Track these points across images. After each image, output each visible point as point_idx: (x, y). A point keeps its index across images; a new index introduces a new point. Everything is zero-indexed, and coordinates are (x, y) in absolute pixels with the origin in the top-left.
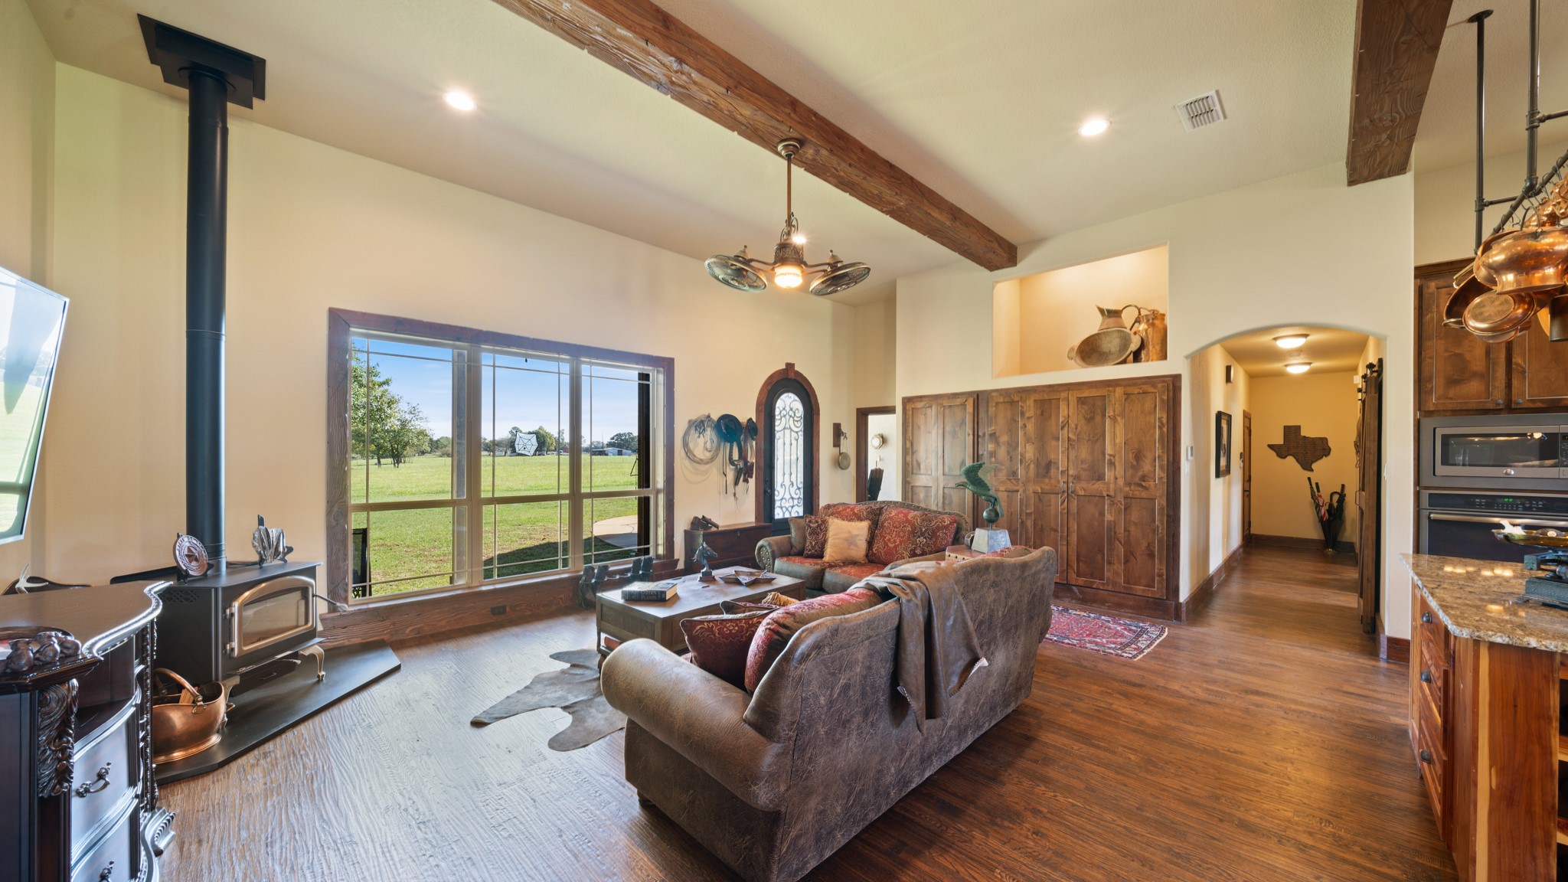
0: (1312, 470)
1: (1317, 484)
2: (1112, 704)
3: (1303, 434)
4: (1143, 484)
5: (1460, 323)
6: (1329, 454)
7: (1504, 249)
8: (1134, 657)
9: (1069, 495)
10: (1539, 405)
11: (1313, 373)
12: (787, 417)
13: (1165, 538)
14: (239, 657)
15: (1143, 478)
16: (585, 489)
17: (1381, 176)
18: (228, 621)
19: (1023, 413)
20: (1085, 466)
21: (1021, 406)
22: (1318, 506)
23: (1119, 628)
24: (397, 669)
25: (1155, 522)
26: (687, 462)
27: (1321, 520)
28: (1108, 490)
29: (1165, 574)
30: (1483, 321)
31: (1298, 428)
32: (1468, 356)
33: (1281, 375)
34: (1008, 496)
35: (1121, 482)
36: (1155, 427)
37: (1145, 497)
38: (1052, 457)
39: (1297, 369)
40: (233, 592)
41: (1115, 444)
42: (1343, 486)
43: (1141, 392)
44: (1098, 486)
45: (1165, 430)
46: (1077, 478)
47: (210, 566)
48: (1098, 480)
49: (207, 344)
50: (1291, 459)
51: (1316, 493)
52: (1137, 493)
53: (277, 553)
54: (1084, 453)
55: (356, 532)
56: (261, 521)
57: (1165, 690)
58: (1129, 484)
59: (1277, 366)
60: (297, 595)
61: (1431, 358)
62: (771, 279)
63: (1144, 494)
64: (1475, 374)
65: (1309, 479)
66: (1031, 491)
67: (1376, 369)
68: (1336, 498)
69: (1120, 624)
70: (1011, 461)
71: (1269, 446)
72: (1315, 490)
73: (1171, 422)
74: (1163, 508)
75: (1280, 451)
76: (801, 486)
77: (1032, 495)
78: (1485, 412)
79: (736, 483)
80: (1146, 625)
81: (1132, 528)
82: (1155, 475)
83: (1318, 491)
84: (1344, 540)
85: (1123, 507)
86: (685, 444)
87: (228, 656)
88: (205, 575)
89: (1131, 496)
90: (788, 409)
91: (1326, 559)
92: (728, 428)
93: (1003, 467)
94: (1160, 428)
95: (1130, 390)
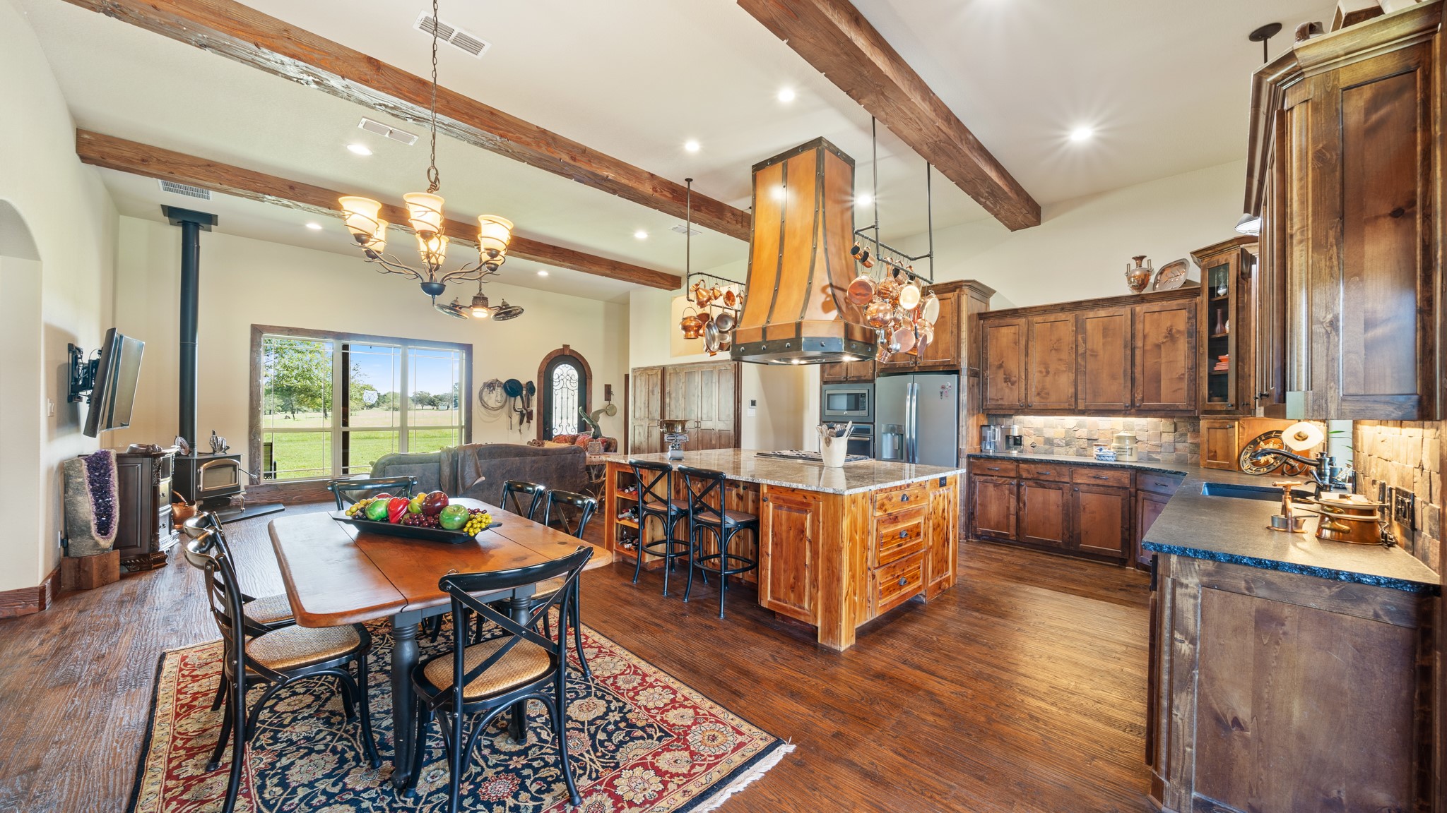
12: (565, 380)
14: (203, 492)
16: (410, 424)
18: (198, 475)
24: (283, 510)
26: (483, 409)
40: (200, 462)
47: (190, 452)
49: (189, 348)
53: (221, 448)
55: (266, 445)
56: (214, 433)
60: (231, 469)
62: (470, 315)
70: (676, 409)
76: (576, 426)
79: (521, 422)
86: (481, 398)
87: (198, 490)
88: (187, 456)
90: (565, 375)
92: (512, 388)
93: (673, 413)
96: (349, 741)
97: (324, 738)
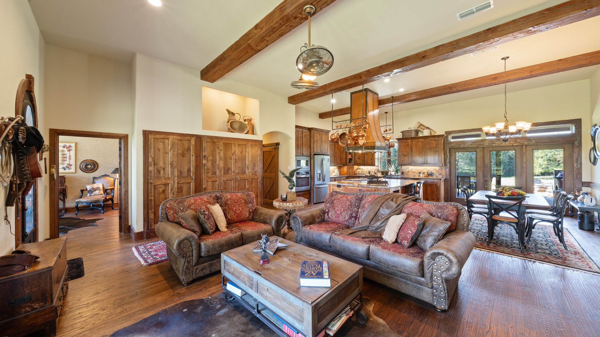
4: (256, 174)
9: (236, 180)
13: (261, 191)
15: (255, 172)
17: (293, 104)
19: (218, 148)
20: (240, 169)
21: (218, 145)
25: (258, 186)
28: (247, 177)
34: (212, 184)
35: (250, 174)
36: (258, 156)
38: (230, 166)
41: (249, 161)
43: (255, 144)
44: (244, 176)
46: (238, 173)
48: (244, 174)
52: (254, 177)
54: (240, 165)
58: (252, 175)
63: (256, 177)
64: (300, 149)
66: (222, 180)
70: (213, 168)
74: (260, 181)
77: (222, 182)
78: (300, 156)
81: (253, 189)
82: (258, 171)
85: (251, 182)
89: (252, 178)
93: (210, 171)
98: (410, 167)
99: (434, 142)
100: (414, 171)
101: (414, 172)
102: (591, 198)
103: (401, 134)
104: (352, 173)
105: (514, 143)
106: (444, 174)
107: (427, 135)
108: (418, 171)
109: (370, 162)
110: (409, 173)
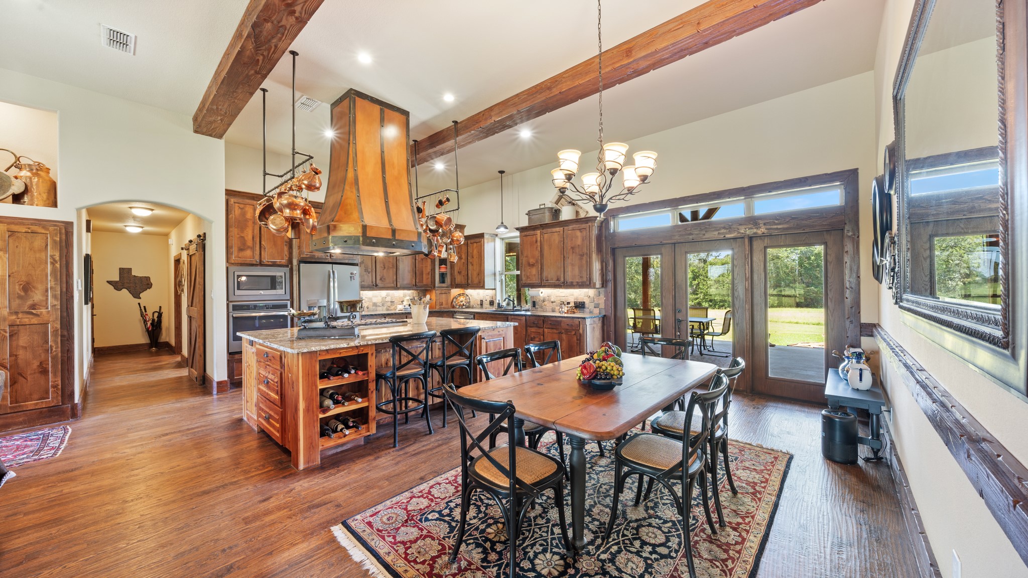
0: (140, 298)
1: (145, 307)
2: (62, 490)
3: (133, 274)
4: (34, 311)
5: (266, 225)
6: (151, 287)
7: (287, 199)
8: (55, 454)
10: (270, 263)
11: (145, 233)
13: (60, 354)
15: (33, 306)
17: (210, 135)
22: (145, 321)
23: (18, 443)
25: (47, 343)
27: (147, 330)
29: (60, 384)
30: (275, 226)
31: (130, 270)
32: (246, 238)
33: (121, 232)
35: (5, 310)
36: (46, 263)
37: (36, 322)
39: (133, 229)
42: (160, 307)
43: (30, 231)
45: (58, 265)
50: (125, 291)
51: (144, 313)
52: (26, 320)
57: (101, 461)
58: (15, 313)
59: (119, 225)
61: (232, 236)
63: (35, 320)
64: (249, 247)
65: (139, 304)
67: (202, 238)
68: (156, 315)
69: (17, 440)
71: (108, 282)
72: (143, 311)
73: (64, 259)
74: (57, 330)
75: (117, 286)
78: (252, 265)
80: (46, 431)
81: (21, 353)
82: (47, 303)
83: (146, 311)
84: (162, 341)
85: (8, 335)
89: (18, 323)
91: (152, 354)
94: (53, 264)
95: (15, 228)
96: (661, 489)
97: (667, 499)
98: (542, 290)
99: (578, 233)
100: (552, 300)
101: (552, 302)
102: (861, 370)
103: (527, 216)
104: (447, 304)
105: (727, 233)
106: (602, 306)
107: (567, 219)
108: (559, 298)
109: (476, 281)
110: (546, 303)
